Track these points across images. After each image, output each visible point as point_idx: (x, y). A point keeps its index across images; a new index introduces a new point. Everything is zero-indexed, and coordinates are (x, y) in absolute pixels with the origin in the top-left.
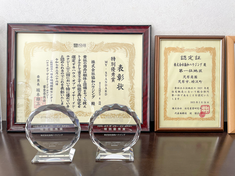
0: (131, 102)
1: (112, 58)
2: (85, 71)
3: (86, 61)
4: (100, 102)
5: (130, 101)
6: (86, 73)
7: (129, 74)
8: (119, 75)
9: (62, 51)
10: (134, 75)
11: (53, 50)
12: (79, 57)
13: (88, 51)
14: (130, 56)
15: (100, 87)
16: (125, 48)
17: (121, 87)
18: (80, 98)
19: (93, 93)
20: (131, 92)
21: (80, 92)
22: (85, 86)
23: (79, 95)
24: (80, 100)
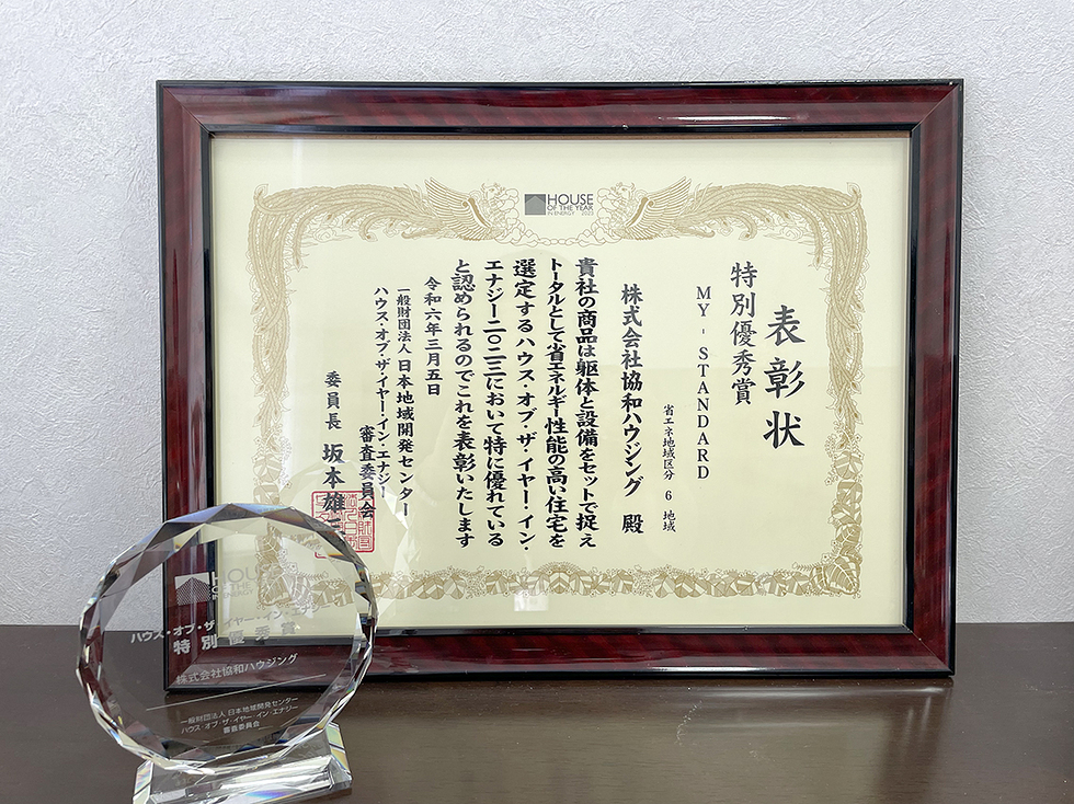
0: (840, 515)
1: (737, 269)
2: (585, 345)
3: (591, 291)
4: (669, 515)
5: (836, 509)
6: (591, 358)
7: (832, 359)
8: (778, 367)
9: (460, 236)
10: (857, 362)
11: (408, 232)
12: (554, 268)
13: (600, 234)
14: (836, 259)
15: (669, 431)
16: (807, 216)
17: (788, 432)
19: (631, 465)
20: (842, 461)
23: (557, 476)
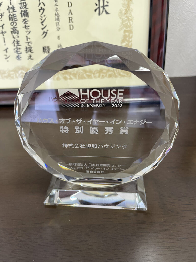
15: (57, 10)
17: (104, 9)
18: (19, 39)
19: (43, 25)
21: (15, 24)
22: (25, 9)
23: (15, 31)
24: (18, 42)
